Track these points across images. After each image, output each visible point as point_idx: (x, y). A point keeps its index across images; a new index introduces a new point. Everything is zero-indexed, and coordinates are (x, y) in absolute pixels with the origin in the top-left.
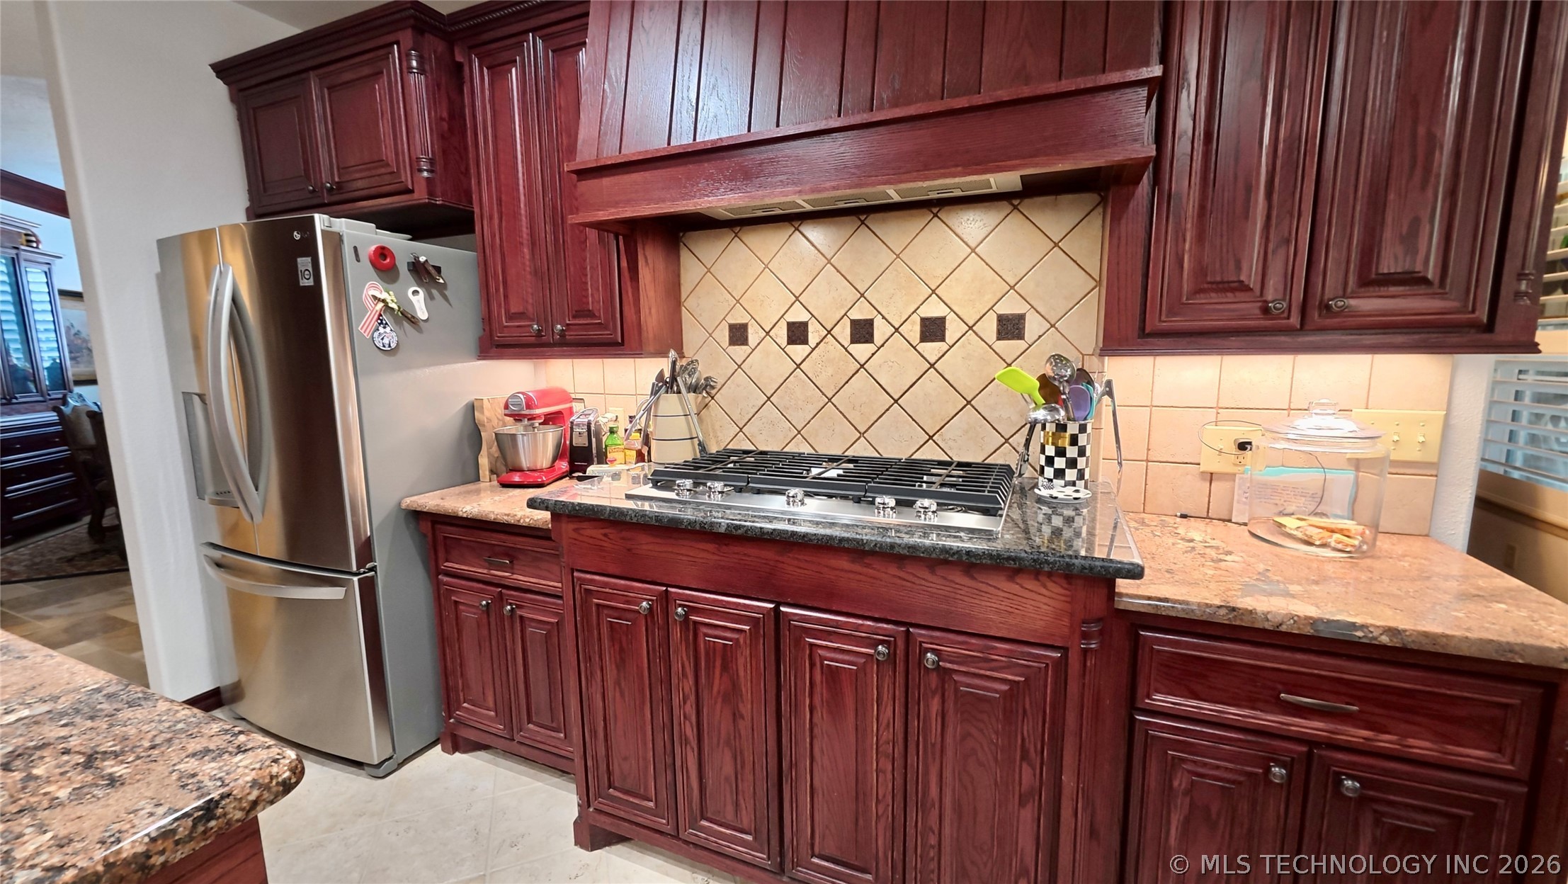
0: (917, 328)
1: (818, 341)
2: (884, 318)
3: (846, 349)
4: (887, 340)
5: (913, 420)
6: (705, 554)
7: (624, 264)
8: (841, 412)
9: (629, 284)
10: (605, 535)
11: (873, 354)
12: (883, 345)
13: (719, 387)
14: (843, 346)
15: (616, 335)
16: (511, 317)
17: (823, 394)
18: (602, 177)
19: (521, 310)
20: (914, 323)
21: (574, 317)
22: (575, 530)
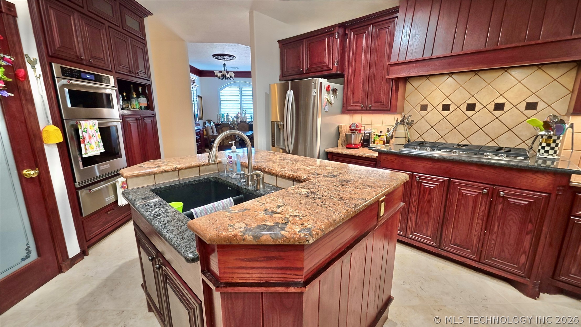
0: (493, 106)
1: (454, 110)
2: (480, 103)
3: (464, 113)
4: (480, 110)
5: (487, 134)
6: (428, 165)
7: (394, 88)
8: (459, 132)
9: (395, 94)
10: (395, 159)
11: (474, 114)
12: (478, 111)
13: (414, 123)
14: (463, 112)
15: (388, 108)
16: (353, 103)
17: (453, 126)
18: (398, 66)
19: (358, 101)
20: (492, 105)
21: (375, 103)
22: (385, 157)
